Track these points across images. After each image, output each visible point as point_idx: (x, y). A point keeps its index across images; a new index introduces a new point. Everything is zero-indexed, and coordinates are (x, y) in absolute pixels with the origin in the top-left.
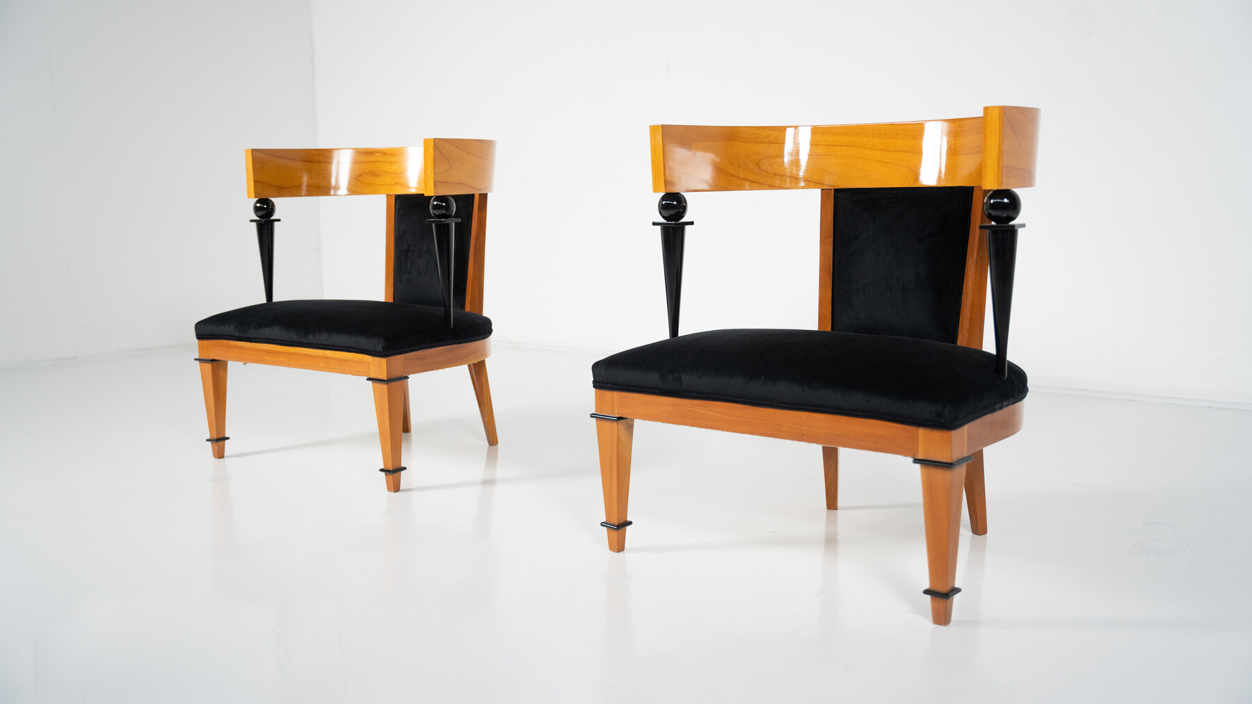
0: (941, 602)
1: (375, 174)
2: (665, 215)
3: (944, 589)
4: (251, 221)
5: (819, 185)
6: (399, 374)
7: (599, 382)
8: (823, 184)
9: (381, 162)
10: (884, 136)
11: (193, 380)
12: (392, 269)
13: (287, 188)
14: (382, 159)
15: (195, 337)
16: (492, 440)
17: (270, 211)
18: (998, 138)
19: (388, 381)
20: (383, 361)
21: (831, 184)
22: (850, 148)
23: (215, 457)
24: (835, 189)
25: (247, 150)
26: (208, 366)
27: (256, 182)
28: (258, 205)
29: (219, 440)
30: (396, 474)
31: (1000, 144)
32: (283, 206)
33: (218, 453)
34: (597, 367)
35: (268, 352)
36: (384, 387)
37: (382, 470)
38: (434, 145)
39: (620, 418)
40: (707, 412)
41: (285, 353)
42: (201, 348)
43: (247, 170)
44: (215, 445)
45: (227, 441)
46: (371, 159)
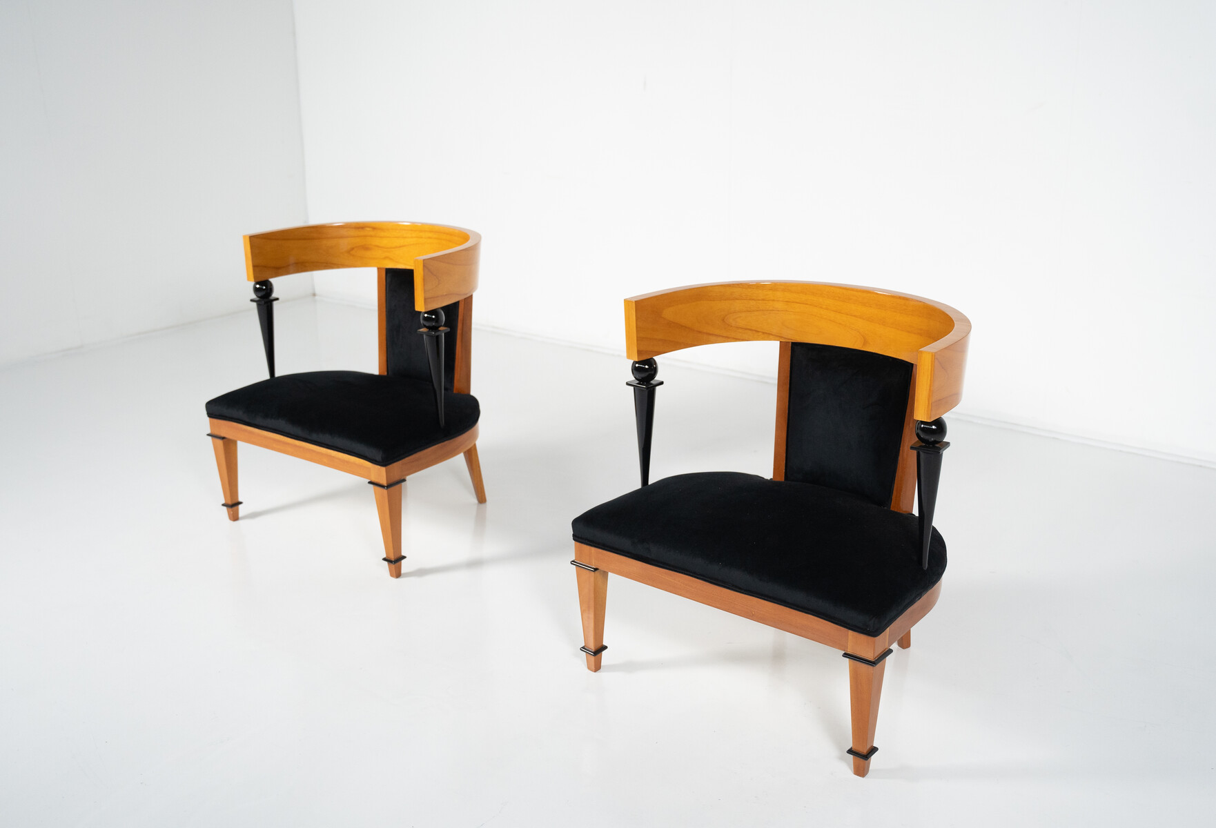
0: (861, 761)
1: (366, 248)
2: (637, 377)
3: (864, 751)
4: (252, 300)
5: (779, 338)
6: (397, 478)
7: (578, 537)
8: (781, 337)
9: (371, 236)
10: (837, 298)
11: (207, 452)
12: (384, 337)
13: (284, 267)
14: (372, 233)
15: (206, 415)
16: (481, 498)
17: (269, 291)
18: (929, 381)
19: (389, 486)
20: (383, 469)
21: (789, 337)
22: (807, 306)
23: (230, 519)
24: (792, 343)
25: (244, 237)
26: (220, 442)
27: (255, 266)
28: (258, 286)
29: (233, 505)
30: (397, 564)
31: (930, 385)
32: (280, 285)
33: (233, 516)
34: (576, 523)
35: (275, 440)
36: (385, 491)
37: (384, 559)
38: (424, 266)
39: (596, 569)
40: (673, 581)
41: (292, 445)
42: (212, 425)
43: (246, 255)
44: (230, 509)
45: (240, 506)
46: (362, 233)
